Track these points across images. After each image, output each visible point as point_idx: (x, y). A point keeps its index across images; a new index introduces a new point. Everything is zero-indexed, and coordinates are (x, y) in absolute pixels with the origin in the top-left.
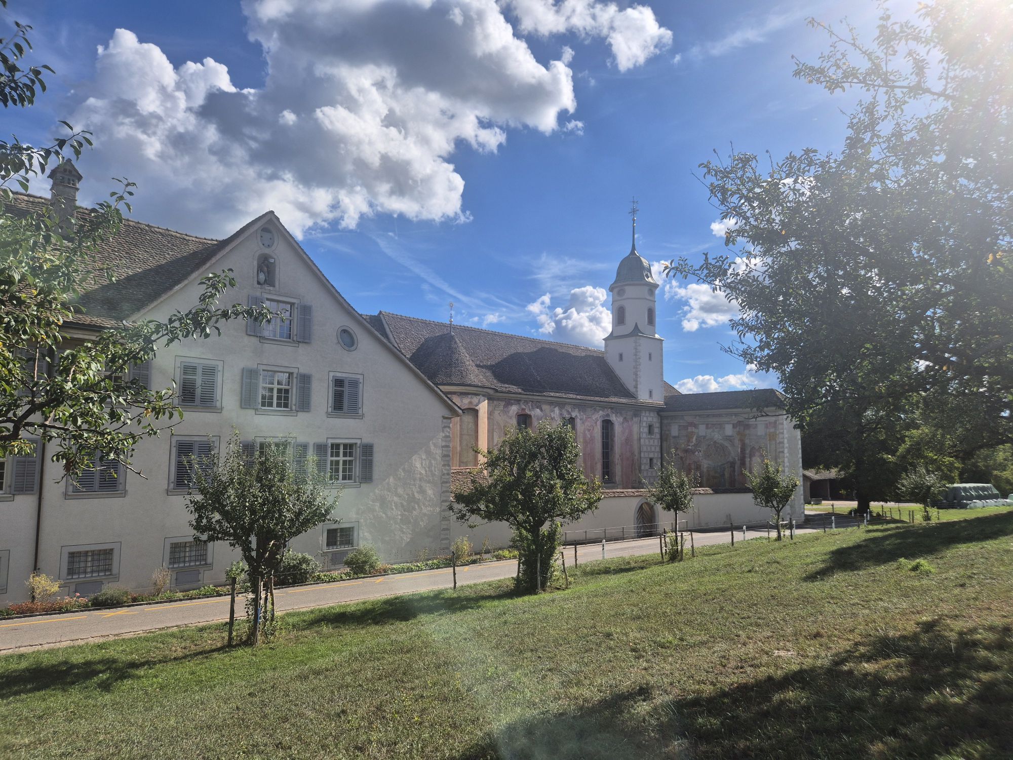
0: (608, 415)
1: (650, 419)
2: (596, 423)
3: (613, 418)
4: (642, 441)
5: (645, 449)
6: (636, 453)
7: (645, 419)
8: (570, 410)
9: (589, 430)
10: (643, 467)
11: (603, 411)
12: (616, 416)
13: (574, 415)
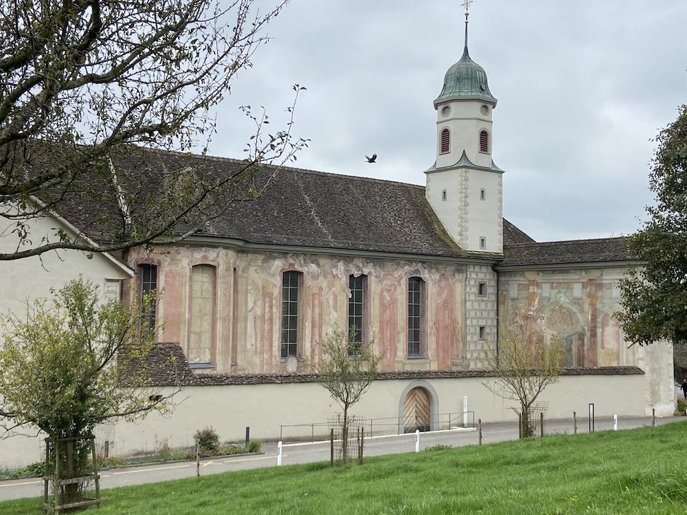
0: (417, 271)
1: (481, 276)
2: (399, 282)
3: (425, 275)
4: (468, 304)
5: (472, 314)
6: (459, 320)
7: (474, 276)
8: (361, 265)
9: (388, 291)
10: (469, 338)
11: (410, 266)
12: (429, 272)
13: (366, 271)
